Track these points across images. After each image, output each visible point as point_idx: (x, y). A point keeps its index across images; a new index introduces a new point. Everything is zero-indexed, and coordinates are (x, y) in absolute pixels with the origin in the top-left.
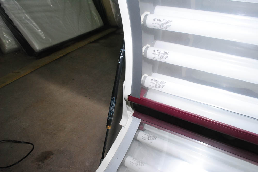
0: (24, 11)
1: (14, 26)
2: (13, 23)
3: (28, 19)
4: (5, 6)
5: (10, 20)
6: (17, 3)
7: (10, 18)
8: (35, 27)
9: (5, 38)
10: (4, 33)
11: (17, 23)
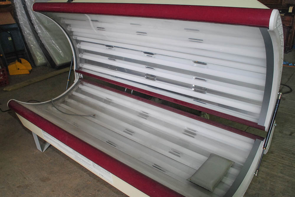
0: (52, 38)
1: (44, 48)
2: (44, 46)
3: (54, 44)
4: (40, 35)
5: (43, 44)
6: (48, 33)
7: (42, 42)
8: (59, 49)
9: (38, 55)
10: (38, 52)
11: (47, 46)
